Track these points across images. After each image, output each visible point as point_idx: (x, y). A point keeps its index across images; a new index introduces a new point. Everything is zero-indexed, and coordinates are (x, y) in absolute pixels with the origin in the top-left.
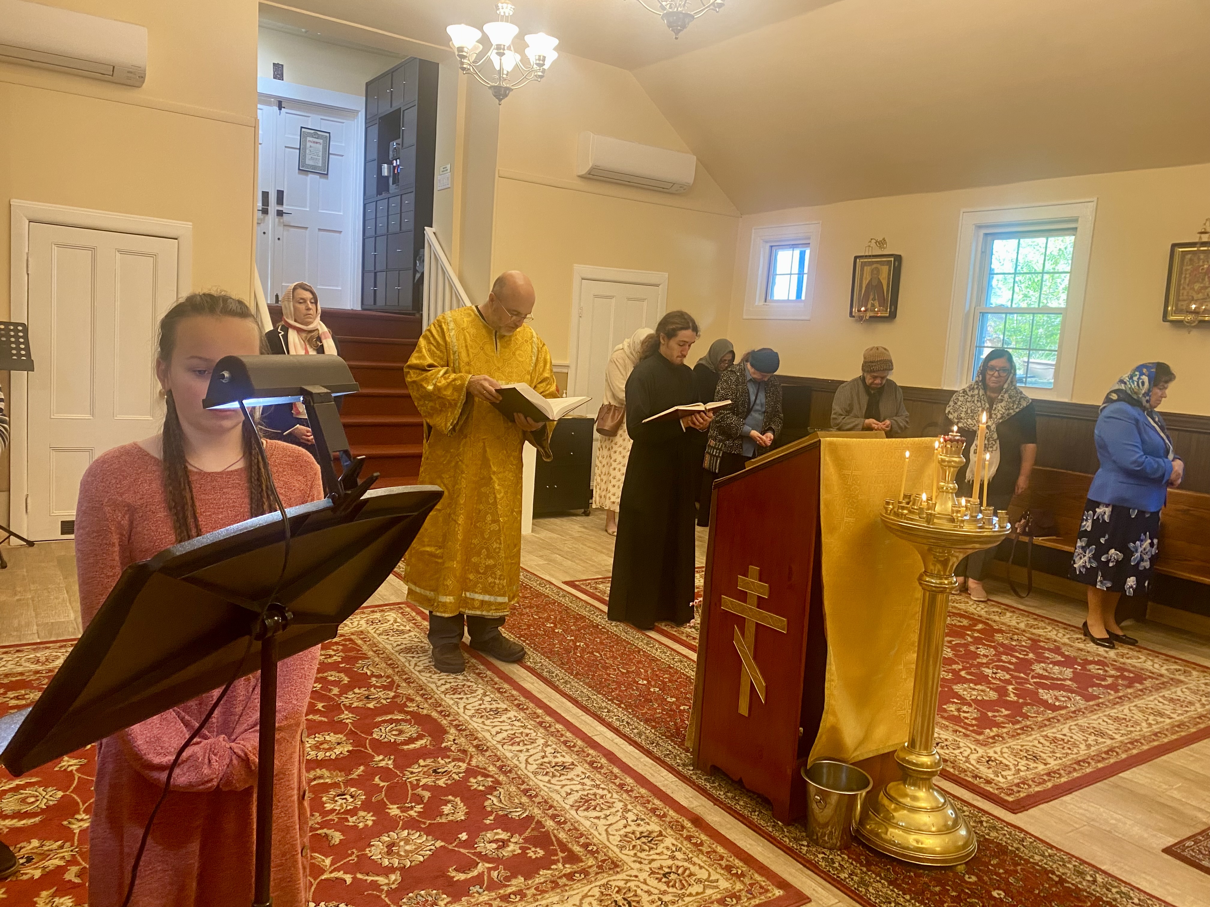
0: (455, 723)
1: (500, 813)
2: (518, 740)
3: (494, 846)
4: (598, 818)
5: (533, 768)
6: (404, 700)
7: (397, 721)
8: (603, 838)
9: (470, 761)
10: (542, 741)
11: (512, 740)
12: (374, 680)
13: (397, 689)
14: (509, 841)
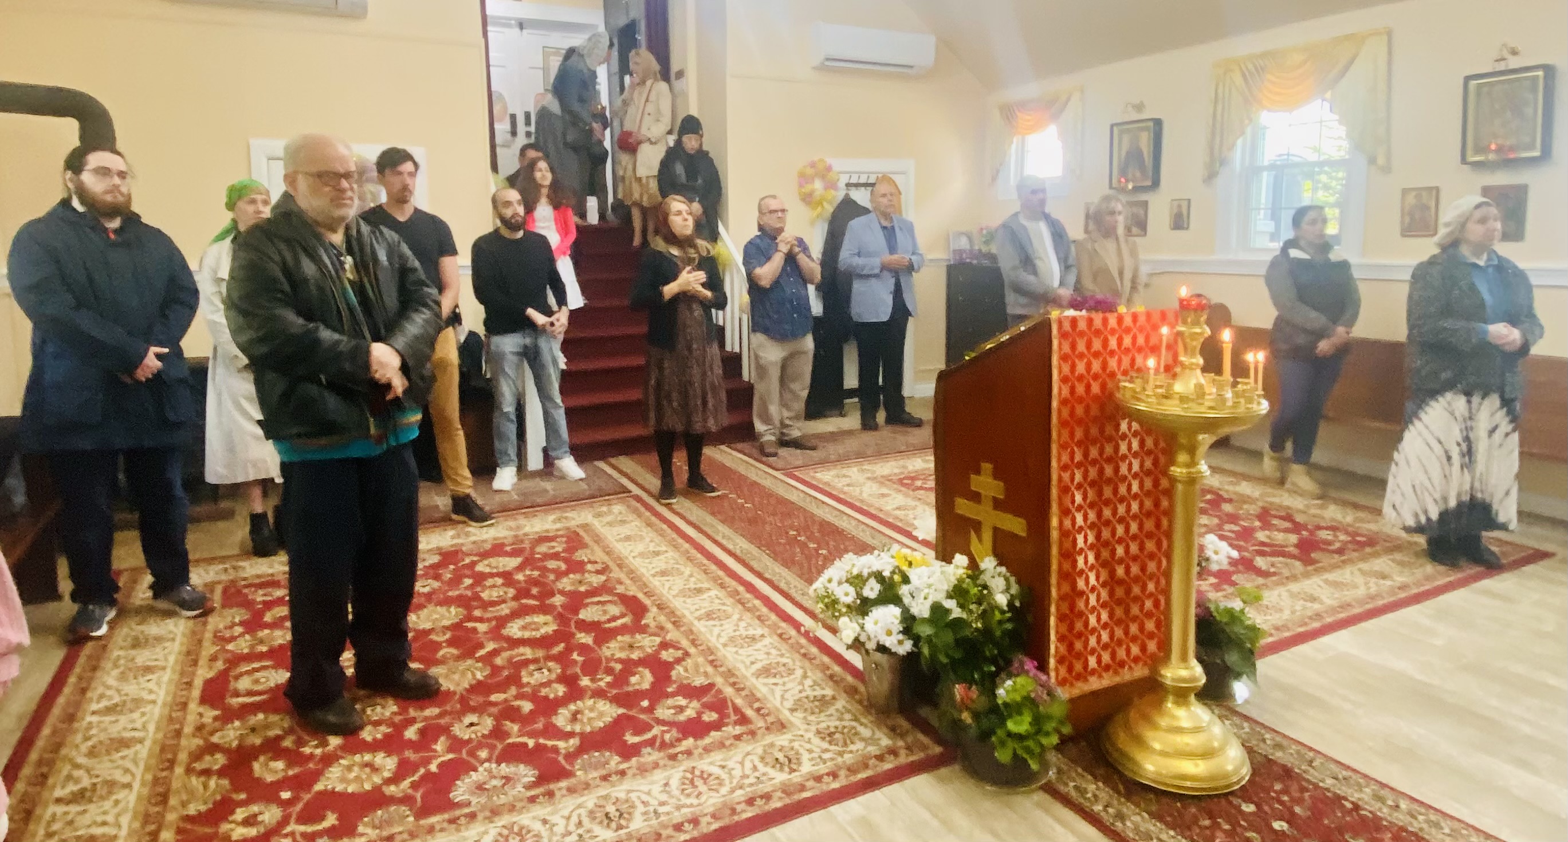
4: (775, 684)
5: (723, 640)
8: (778, 703)
9: (665, 635)
14: (687, 707)
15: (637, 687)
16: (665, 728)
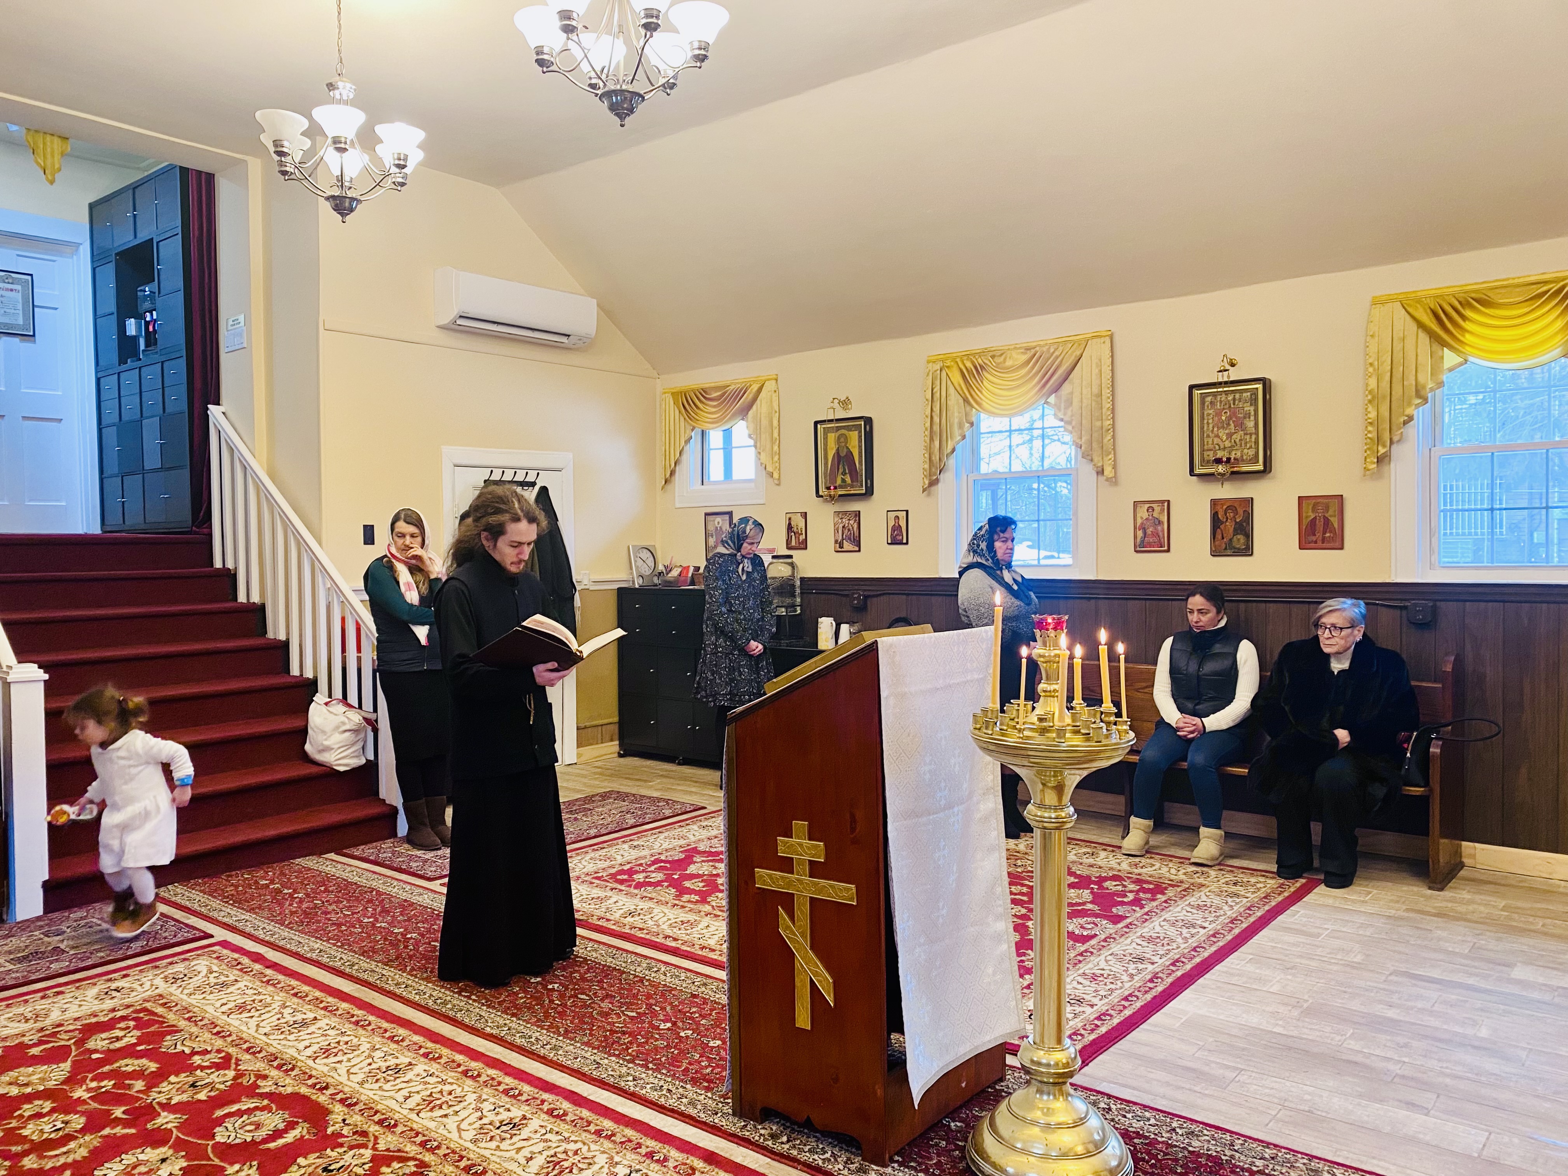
0: (339, 1097)
2: (438, 1102)
6: (253, 1079)
7: (249, 1111)
9: (376, 1143)
10: (474, 1096)
11: (430, 1103)
12: (197, 1060)
13: (237, 1065)
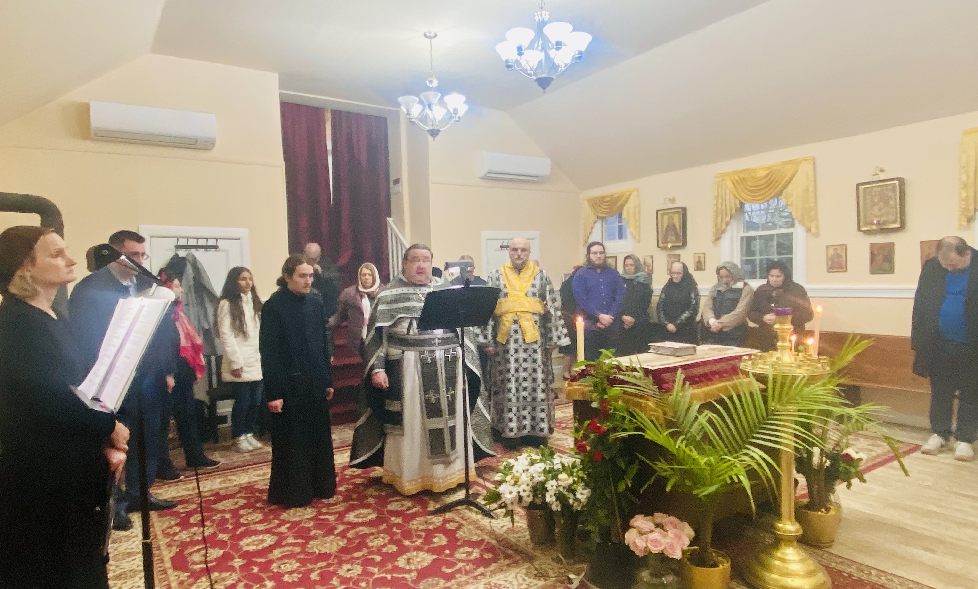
1: (466, 539)
3: (465, 555)
14: (473, 552)
15: (439, 544)
16: (465, 564)
